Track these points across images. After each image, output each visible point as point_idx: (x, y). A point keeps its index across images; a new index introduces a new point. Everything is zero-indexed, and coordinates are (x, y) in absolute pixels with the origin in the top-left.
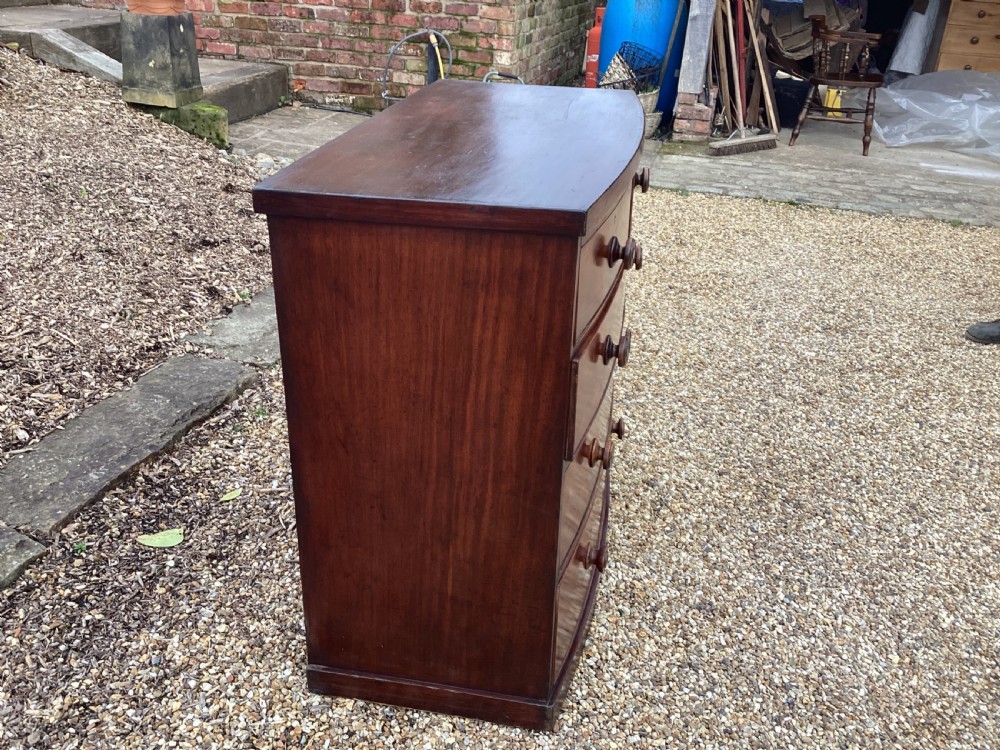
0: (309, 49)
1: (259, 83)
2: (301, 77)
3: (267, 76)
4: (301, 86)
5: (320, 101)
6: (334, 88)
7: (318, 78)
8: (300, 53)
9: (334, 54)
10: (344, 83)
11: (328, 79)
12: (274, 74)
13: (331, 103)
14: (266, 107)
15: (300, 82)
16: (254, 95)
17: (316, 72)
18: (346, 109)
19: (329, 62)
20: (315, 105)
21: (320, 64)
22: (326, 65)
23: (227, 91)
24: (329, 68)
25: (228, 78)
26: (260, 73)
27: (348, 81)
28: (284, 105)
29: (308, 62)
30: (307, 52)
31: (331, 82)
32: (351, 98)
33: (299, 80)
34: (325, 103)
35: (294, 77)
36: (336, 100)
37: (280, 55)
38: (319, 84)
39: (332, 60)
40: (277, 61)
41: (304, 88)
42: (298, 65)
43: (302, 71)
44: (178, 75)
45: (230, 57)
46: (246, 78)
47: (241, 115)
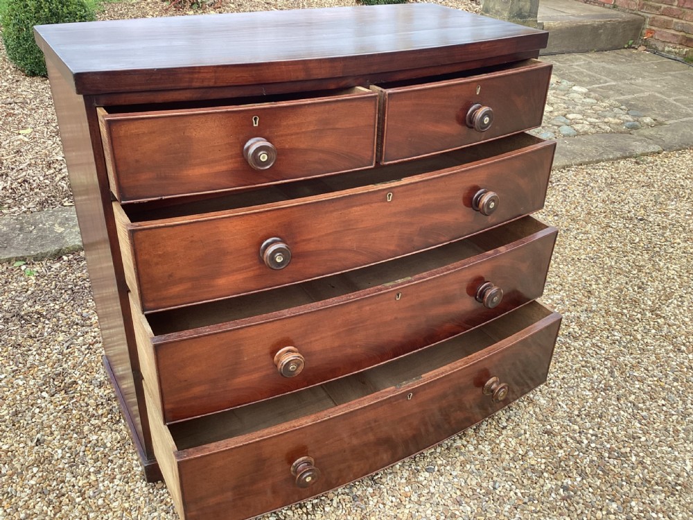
0: (666, 6)
1: (608, 26)
2: (653, 28)
3: (619, 22)
4: (651, 35)
5: (660, 48)
6: (675, 40)
7: (665, 30)
8: (658, 8)
9: (684, 12)
10: (684, 37)
11: (673, 32)
12: (628, 21)
13: (669, 52)
14: (610, 46)
15: (651, 31)
16: (601, 35)
17: (666, 25)
18: (678, 58)
19: (678, 18)
20: (655, 51)
21: (670, 19)
22: (675, 20)
23: (571, 28)
24: (677, 23)
25: (579, 19)
26: (613, 19)
27: (688, 36)
28: (630, 47)
29: (662, 17)
30: (665, 8)
31: (674, 35)
32: (686, 50)
33: (650, 29)
34: (663, 51)
35: (648, 27)
36: (673, 50)
37: (643, 8)
38: (664, 35)
39: (681, 17)
40: (639, 13)
41: (652, 37)
42: (654, 18)
43: (655, 23)
44: (516, 9)
45: (608, 6)
46: (597, 22)
47: (580, 48)
